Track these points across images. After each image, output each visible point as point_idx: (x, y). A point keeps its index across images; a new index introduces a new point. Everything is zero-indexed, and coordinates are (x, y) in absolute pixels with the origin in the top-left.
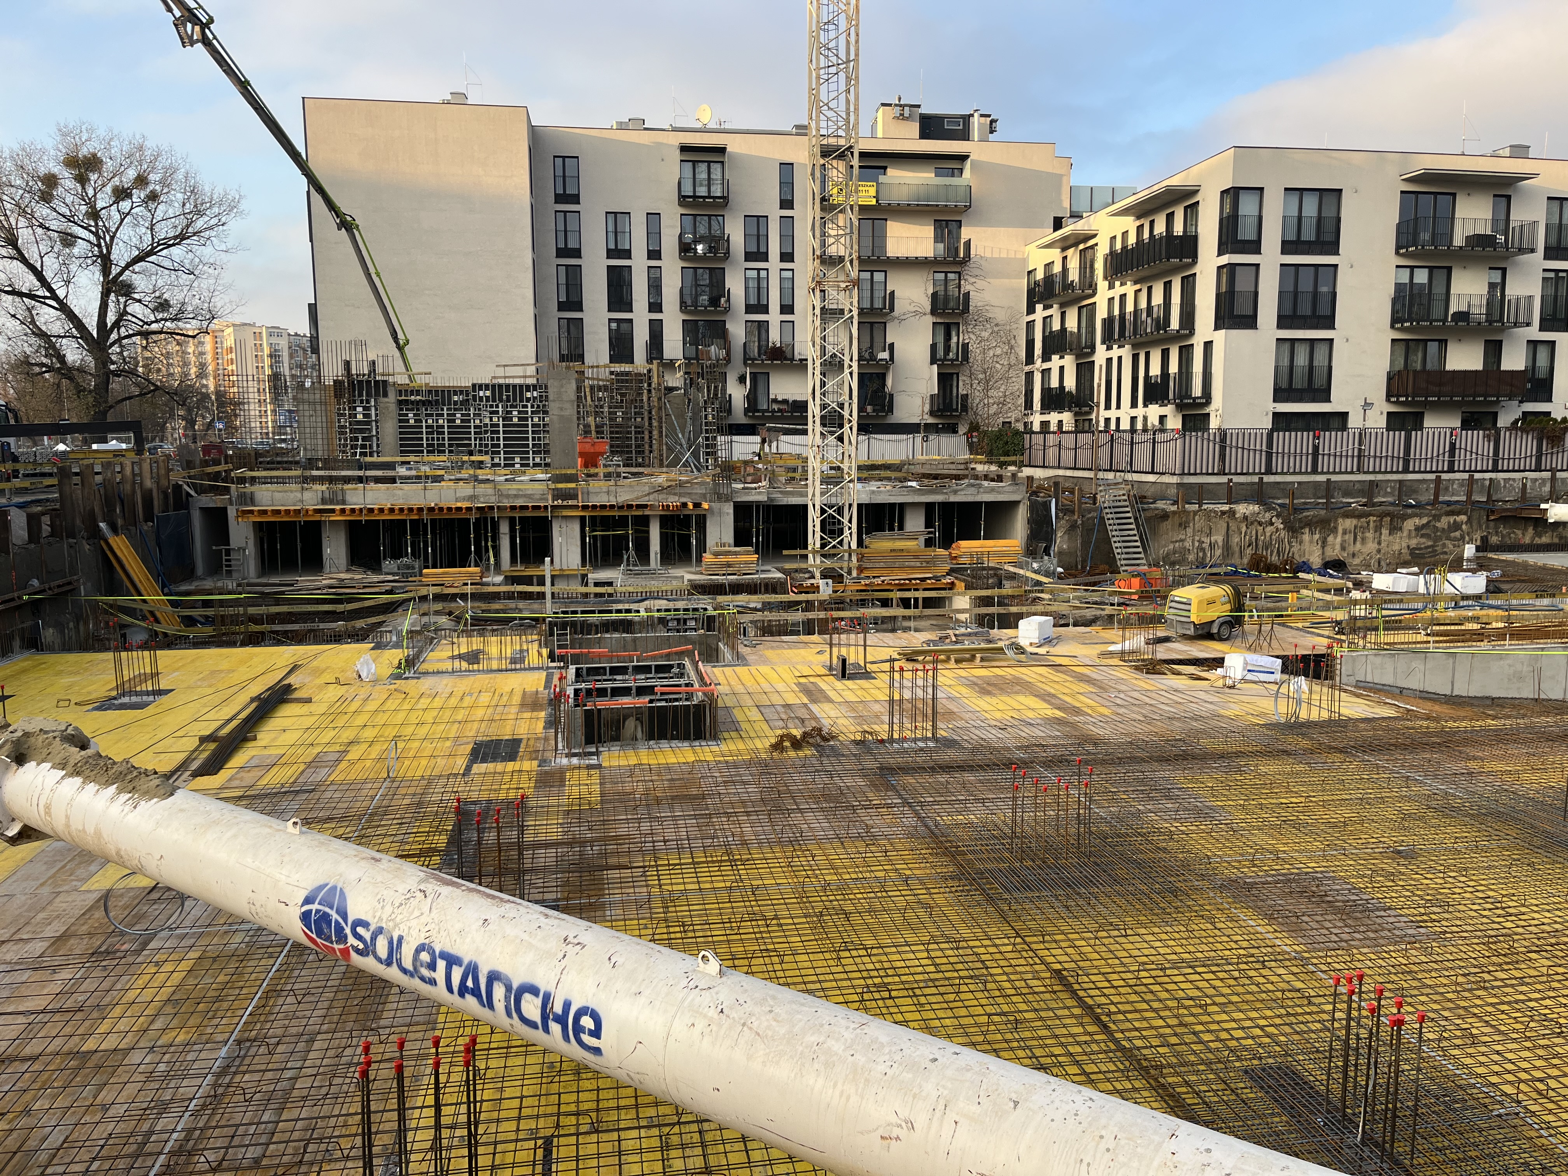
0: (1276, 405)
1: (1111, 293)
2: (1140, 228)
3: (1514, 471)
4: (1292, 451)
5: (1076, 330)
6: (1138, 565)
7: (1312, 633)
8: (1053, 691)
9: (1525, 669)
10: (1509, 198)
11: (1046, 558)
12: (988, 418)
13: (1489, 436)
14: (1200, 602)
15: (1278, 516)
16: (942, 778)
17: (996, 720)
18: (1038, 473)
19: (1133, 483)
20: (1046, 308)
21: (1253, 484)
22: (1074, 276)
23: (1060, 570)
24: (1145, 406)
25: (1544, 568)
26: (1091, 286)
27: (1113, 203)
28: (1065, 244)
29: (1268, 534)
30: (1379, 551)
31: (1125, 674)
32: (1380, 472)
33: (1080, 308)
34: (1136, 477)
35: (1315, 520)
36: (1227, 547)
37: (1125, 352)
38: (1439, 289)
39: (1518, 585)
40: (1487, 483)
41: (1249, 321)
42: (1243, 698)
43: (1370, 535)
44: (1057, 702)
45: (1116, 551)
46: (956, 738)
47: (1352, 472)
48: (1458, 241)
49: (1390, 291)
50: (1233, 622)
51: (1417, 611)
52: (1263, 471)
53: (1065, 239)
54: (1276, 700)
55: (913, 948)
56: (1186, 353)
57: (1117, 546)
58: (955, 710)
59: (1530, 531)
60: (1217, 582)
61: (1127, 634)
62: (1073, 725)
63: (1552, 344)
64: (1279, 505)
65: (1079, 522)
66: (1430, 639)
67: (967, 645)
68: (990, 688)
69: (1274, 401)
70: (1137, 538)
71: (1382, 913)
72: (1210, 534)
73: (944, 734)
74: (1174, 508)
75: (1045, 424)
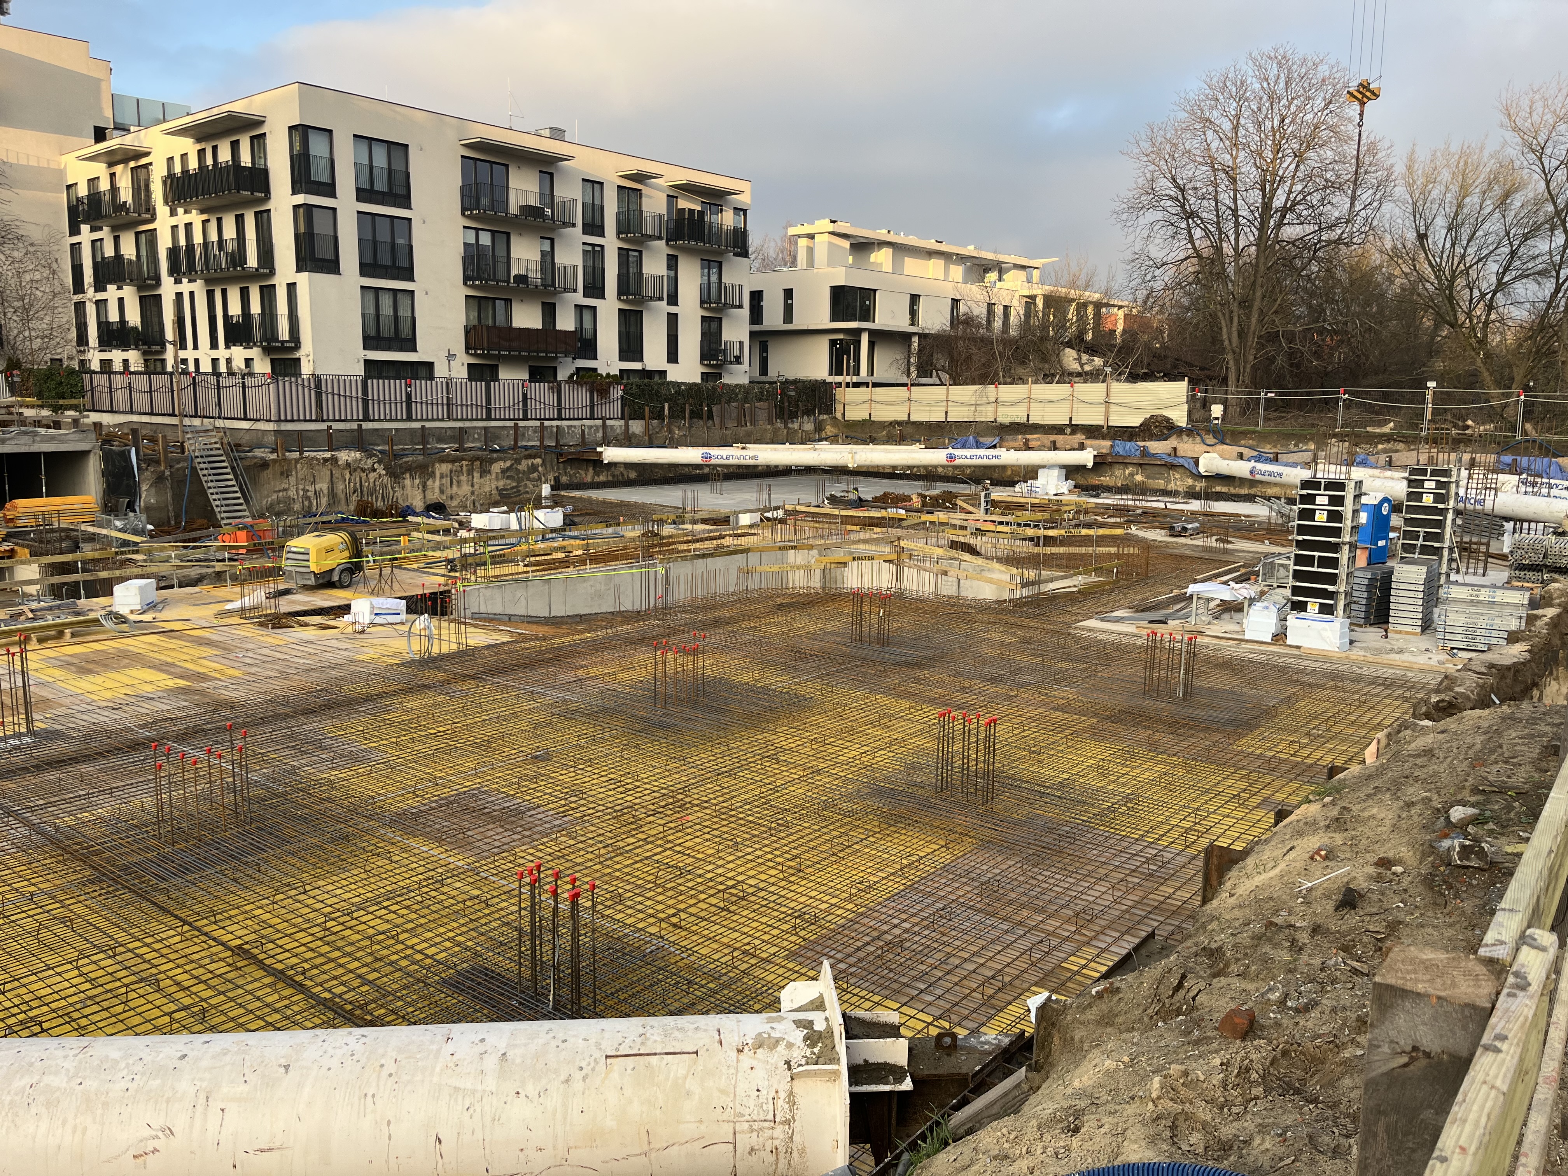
0: (366, 352)
1: (174, 221)
2: (201, 153)
3: (574, 419)
4: (387, 398)
5: (134, 258)
6: (240, 517)
7: (428, 573)
8: (169, 660)
9: (603, 588)
10: (551, 175)
11: (131, 514)
12: (31, 354)
13: (552, 388)
14: (318, 551)
15: (379, 462)
16: (53, 775)
17: (107, 700)
18: (107, 419)
19: (225, 430)
20: (93, 229)
21: (352, 430)
22: (126, 195)
23: (150, 527)
24: (227, 347)
25: (604, 502)
26: (148, 210)
27: (165, 121)
28: (113, 159)
29: (372, 480)
30: (473, 493)
31: (250, 632)
32: (467, 420)
33: (137, 234)
34: (229, 424)
35: (414, 465)
36: (332, 494)
37: (198, 287)
38: (501, 252)
39: (587, 517)
40: (555, 429)
41: (331, 266)
42: (375, 641)
43: (464, 478)
44: (178, 670)
45: (214, 504)
46: (59, 727)
47: (442, 420)
48: (514, 210)
49: (459, 250)
50: (354, 568)
51: (513, 545)
52: (361, 418)
53: (110, 153)
54: (409, 640)
55: (58, 970)
56: (268, 294)
57: (215, 499)
58: (50, 696)
59: (591, 471)
60: (333, 530)
61: (246, 591)
62: (202, 692)
63: (594, 308)
64: (380, 452)
65: (167, 473)
66: (529, 569)
67: (50, 620)
68: (90, 666)
69: (364, 348)
70: (236, 489)
71: (533, 812)
72: (314, 482)
73: (43, 726)
74: (274, 456)
75: (106, 365)
